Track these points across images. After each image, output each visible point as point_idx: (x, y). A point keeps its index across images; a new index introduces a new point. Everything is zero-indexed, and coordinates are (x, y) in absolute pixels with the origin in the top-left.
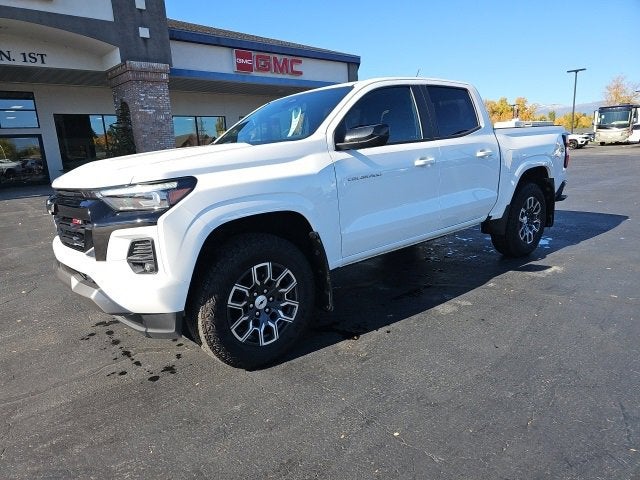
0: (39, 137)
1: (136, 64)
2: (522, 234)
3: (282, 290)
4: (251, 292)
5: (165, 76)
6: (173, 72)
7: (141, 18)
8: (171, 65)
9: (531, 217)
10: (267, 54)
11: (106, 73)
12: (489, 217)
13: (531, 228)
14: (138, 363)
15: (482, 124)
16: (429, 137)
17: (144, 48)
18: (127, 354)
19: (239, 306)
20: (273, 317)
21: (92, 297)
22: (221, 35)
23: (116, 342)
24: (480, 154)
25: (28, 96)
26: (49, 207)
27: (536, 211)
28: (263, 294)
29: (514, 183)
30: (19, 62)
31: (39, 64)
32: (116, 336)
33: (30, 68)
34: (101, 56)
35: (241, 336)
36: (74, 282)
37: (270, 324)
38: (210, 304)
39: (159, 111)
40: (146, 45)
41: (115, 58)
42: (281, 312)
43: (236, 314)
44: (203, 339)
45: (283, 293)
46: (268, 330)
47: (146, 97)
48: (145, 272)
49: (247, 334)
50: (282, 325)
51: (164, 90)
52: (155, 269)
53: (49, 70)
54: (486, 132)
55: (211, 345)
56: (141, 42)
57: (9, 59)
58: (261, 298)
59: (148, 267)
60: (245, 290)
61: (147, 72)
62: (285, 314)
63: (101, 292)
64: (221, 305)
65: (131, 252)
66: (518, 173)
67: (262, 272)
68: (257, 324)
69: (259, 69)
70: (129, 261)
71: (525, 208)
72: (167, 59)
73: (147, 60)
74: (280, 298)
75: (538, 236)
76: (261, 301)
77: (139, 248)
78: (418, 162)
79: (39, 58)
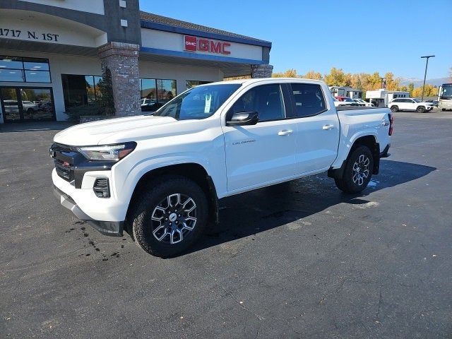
0: (51, 88)
1: (118, 44)
2: (355, 179)
3: (186, 211)
4: (166, 211)
5: (136, 53)
6: (142, 49)
7: (122, 13)
8: (141, 45)
9: (363, 168)
10: (206, 39)
11: (98, 48)
12: (331, 168)
13: (362, 175)
14: (98, 250)
15: (329, 108)
16: (290, 117)
17: (123, 33)
18: (92, 243)
19: (159, 219)
20: (180, 226)
21: (72, 209)
22: (176, 25)
23: (86, 235)
24: (325, 128)
25: (45, 61)
26: (51, 153)
27: (366, 164)
28: (174, 212)
29: (349, 147)
30: (40, 40)
31: (53, 41)
32: (86, 232)
33: (48, 44)
34: (95, 37)
35: (159, 237)
36: (63, 199)
37: (178, 231)
38: (140, 217)
39: (131, 76)
40: (125, 32)
41: (104, 40)
42: (185, 224)
43: (156, 224)
44: (135, 238)
45: (187, 212)
46: (176, 235)
47: (122, 67)
48: (103, 197)
49: (163, 237)
50: (185, 232)
51: (135, 62)
52: (109, 196)
53: (60, 45)
54: (331, 113)
55: (140, 242)
56: (122, 29)
57: (34, 37)
58: (173, 214)
59: (105, 194)
60: (163, 210)
61: (124, 49)
62: (188, 225)
63: (77, 206)
64: (147, 218)
65: (96, 185)
66: (352, 140)
67: (174, 199)
68: (170, 230)
69: (201, 49)
70: (94, 190)
71: (358, 162)
72: (138, 41)
73: (125, 41)
74: (185, 215)
75: (367, 181)
76: (173, 217)
77: (101, 183)
78: (281, 133)
79: (54, 37)
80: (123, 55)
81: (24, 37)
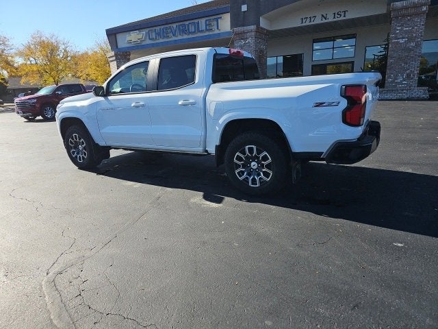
0: (353, 62)
1: (399, 4)
2: (241, 174)
5: (425, 8)
13: (258, 174)
15: (197, 80)
19: (72, 146)
25: (353, 36)
30: (331, 19)
31: (342, 18)
35: (73, 155)
37: (81, 156)
42: (83, 153)
47: (401, 30)
54: (198, 86)
57: (326, 19)
60: (73, 141)
66: (223, 120)
67: (76, 137)
68: (78, 153)
76: (80, 147)
79: (343, 14)
80: (404, 16)
81: (318, 21)
